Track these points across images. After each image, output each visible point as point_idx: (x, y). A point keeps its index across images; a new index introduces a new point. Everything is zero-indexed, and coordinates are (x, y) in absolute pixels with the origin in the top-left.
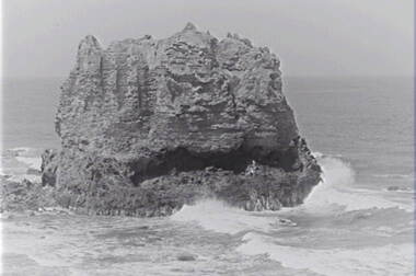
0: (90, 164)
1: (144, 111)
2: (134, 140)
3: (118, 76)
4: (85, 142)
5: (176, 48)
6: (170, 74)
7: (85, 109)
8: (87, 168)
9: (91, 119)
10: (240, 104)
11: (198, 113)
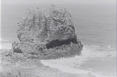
4: (32, 40)
5: (54, 12)
6: (54, 19)
7: (29, 30)
8: (38, 47)
9: (32, 33)
10: (68, 26)
11: (62, 30)
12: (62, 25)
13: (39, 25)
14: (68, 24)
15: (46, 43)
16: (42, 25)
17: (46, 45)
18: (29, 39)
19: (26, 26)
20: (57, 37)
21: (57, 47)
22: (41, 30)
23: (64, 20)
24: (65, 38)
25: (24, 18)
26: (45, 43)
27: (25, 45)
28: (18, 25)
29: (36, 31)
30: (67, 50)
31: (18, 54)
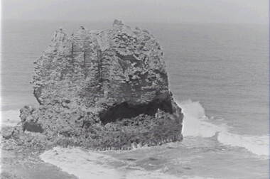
0: (82, 117)
2: (96, 99)
3: (85, 55)
4: (68, 102)
5: (121, 37)
6: (118, 54)
7: (61, 78)
8: (79, 119)
9: (67, 85)
10: (152, 73)
11: (137, 79)
12: (139, 69)
13: (82, 67)
14: (152, 65)
15: (100, 109)
16: (92, 67)
17: (100, 114)
18: (60, 100)
19: (53, 68)
20: (124, 97)
21: (125, 120)
22: (88, 79)
23: (142, 56)
24: (144, 99)
25: (50, 50)
26: (96, 110)
27: (51, 115)
28: (36, 66)
29: (78, 81)
30: (149, 128)
31: (33, 134)
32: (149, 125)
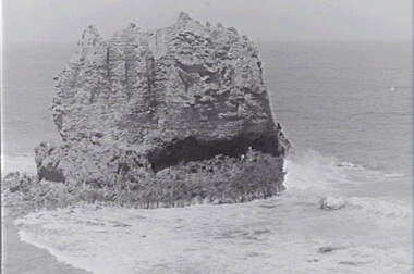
0: (116, 158)
1: (153, 102)
2: (145, 131)
3: (127, 67)
4: (99, 135)
5: (183, 38)
7: (92, 100)
8: (113, 160)
9: (100, 110)
10: (239, 92)
11: (208, 102)
12: (213, 86)
13: (124, 83)
14: (239, 81)
15: (150, 147)
16: (138, 84)
17: (150, 155)
18: (88, 133)
19: (80, 86)
20: (189, 128)
21: (193, 163)
22: (132, 101)
23: (220, 67)
24: (222, 132)
25: (75, 59)
26: (142, 148)
28: (57, 83)
29: (117, 104)
32: (230, 172)
